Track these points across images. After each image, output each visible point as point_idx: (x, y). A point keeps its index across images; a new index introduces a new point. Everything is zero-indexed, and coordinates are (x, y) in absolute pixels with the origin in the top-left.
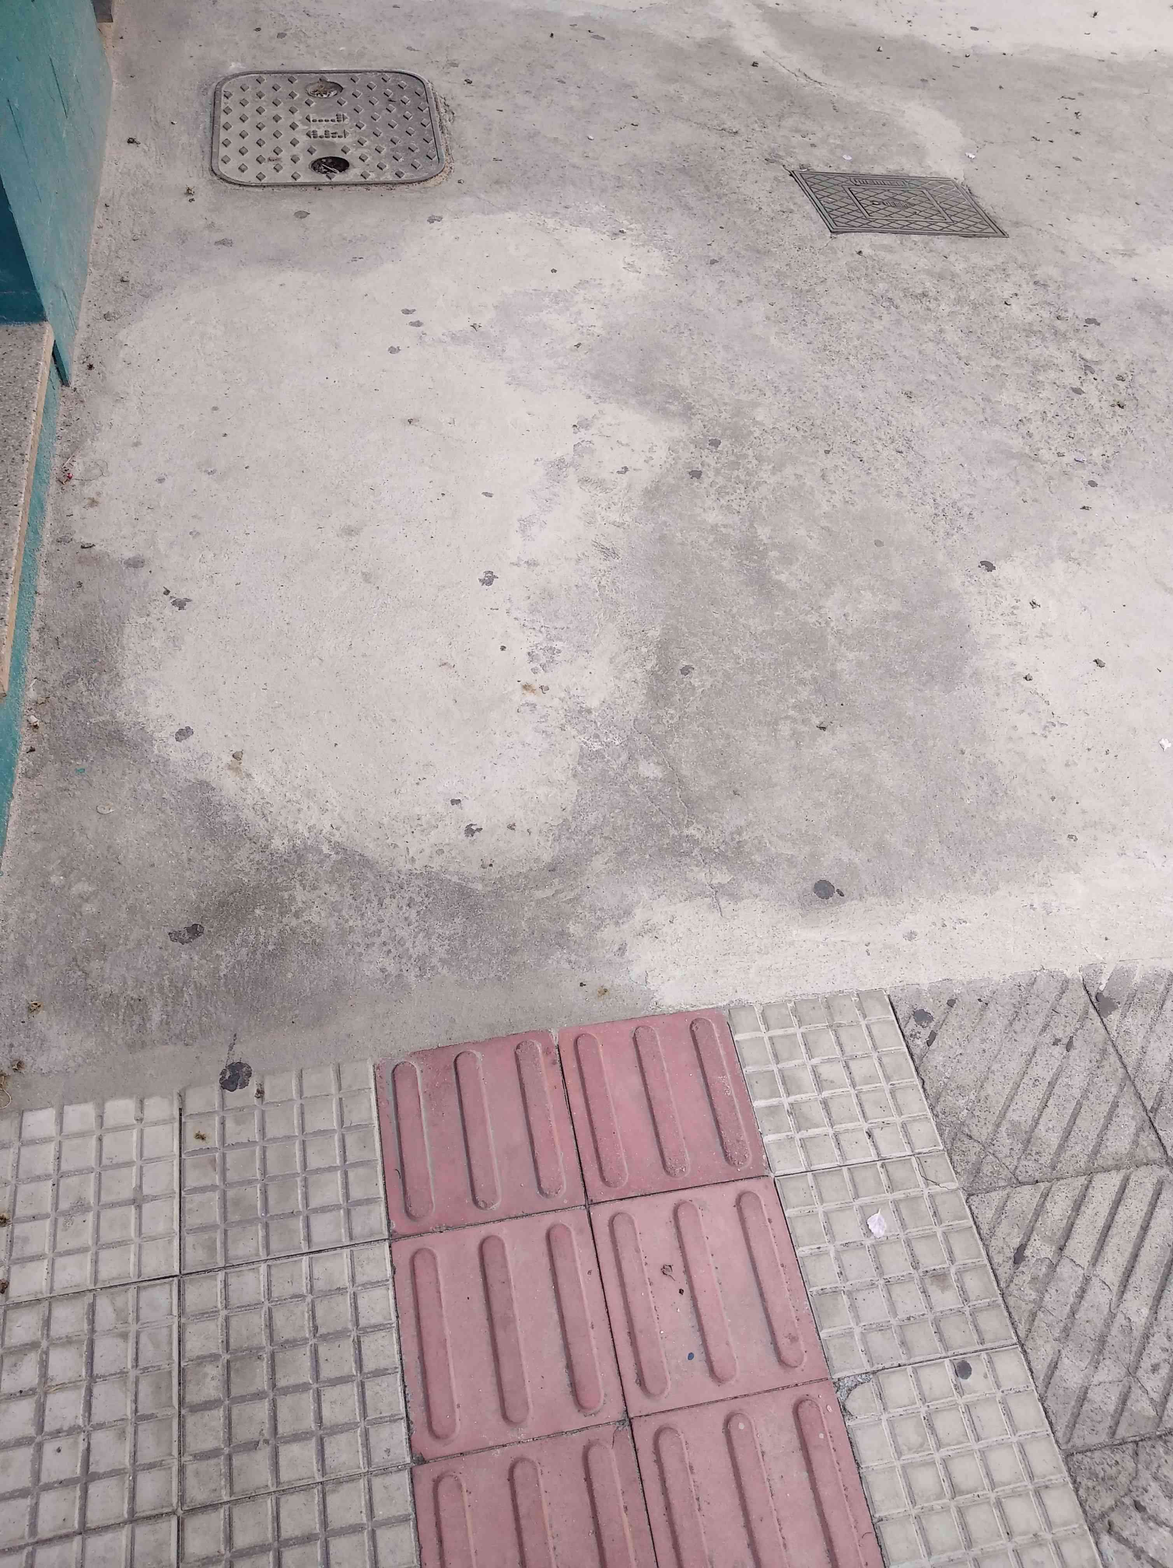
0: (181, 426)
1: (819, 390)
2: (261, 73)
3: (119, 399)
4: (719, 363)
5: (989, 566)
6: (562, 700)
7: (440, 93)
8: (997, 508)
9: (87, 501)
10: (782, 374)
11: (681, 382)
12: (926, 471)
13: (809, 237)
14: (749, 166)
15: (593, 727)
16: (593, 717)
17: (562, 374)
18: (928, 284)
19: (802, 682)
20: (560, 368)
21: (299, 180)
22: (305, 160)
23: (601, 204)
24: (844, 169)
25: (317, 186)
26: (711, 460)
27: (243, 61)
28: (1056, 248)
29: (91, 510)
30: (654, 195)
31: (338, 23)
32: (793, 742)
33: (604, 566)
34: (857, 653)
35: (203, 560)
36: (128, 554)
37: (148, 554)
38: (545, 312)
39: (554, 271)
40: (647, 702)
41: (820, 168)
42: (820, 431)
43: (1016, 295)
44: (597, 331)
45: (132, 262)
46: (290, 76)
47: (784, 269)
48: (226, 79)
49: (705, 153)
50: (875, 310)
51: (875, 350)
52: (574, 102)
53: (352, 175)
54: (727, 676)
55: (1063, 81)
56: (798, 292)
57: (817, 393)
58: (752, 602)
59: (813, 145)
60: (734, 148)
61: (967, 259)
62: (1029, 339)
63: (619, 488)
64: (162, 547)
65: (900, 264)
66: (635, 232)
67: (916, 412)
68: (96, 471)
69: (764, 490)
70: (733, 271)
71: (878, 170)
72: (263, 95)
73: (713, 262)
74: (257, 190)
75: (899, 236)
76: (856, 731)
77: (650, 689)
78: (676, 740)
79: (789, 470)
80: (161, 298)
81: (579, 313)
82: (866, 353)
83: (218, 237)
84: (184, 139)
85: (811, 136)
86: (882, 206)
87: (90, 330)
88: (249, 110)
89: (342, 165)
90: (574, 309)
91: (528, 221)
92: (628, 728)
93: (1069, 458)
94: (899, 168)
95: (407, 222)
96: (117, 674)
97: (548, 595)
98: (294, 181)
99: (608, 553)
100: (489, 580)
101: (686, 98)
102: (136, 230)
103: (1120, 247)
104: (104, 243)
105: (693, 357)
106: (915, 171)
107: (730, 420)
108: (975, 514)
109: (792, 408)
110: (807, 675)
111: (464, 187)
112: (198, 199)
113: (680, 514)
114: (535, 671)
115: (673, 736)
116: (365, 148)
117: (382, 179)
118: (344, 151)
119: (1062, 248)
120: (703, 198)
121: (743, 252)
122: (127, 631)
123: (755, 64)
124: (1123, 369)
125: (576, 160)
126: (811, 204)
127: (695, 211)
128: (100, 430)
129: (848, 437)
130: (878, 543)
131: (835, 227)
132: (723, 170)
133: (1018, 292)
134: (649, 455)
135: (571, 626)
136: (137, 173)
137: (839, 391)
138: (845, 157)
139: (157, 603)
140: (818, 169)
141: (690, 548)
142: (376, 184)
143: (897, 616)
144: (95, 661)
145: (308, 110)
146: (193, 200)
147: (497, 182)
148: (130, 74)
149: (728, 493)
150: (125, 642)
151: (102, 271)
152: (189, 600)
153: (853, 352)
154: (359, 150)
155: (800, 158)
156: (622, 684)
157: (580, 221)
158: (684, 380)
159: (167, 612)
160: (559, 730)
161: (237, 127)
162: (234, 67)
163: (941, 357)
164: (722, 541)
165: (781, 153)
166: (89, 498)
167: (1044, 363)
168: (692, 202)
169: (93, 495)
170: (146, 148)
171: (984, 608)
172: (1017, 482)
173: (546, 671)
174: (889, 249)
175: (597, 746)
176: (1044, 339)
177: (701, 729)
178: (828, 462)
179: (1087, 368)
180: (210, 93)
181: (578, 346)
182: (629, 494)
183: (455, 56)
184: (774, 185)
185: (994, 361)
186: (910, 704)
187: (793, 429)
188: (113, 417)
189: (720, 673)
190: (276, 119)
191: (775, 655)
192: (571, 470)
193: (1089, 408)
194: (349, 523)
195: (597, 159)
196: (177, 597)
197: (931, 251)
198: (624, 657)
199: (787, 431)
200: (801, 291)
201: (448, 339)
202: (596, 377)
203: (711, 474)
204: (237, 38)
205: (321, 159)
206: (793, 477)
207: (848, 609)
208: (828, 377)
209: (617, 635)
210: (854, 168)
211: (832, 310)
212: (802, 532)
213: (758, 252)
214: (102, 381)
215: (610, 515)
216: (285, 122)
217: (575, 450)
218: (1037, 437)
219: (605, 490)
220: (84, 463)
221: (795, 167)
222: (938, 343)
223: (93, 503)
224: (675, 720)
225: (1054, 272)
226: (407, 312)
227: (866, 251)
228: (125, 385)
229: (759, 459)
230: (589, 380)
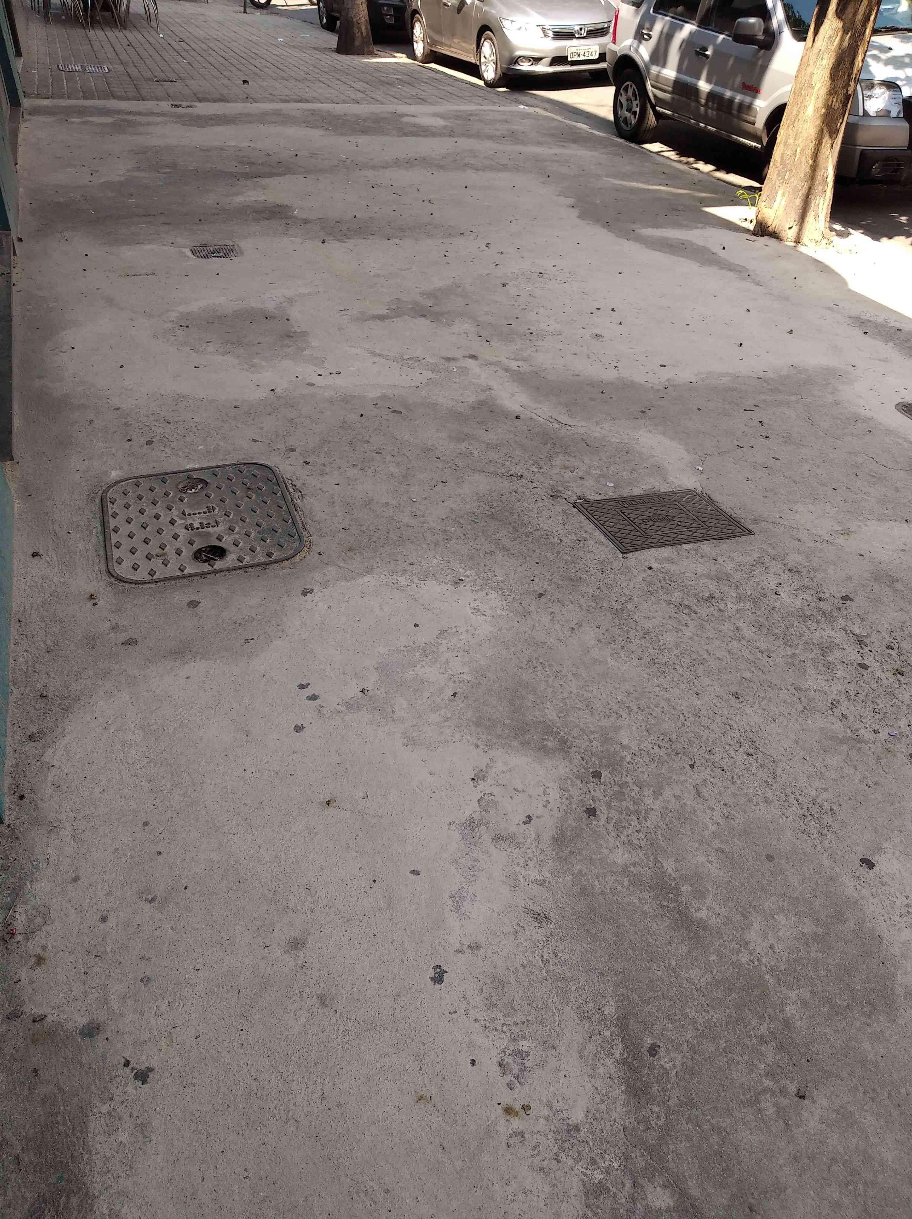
0: (116, 850)
1: (663, 703)
2: (138, 477)
3: (53, 828)
4: (574, 691)
5: (868, 863)
6: (547, 1119)
7: (287, 475)
8: (850, 799)
9: (33, 960)
10: (628, 693)
11: (550, 717)
12: (779, 771)
13: (607, 560)
14: (540, 504)
15: (587, 1150)
16: (582, 1134)
17: (449, 727)
18: (711, 587)
19: (763, 1040)
20: (445, 721)
21: (186, 572)
22: (187, 552)
23: (437, 557)
24: (611, 494)
25: (203, 575)
26: (598, 794)
27: (121, 468)
28: (792, 537)
29: (39, 970)
30: (477, 542)
31: (193, 426)
32: (781, 1123)
33: (539, 935)
34: (797, 991)
35: (158, 1013)
36: (82, 1021)
37: (101, 1016)
38: (419, 666)
39: (416, 625)
40: (629, 1103)
41: (593, 497)
42: (678, 746)
43: (780, 584)
44: (466, 677)
45: (49, 675)
46: (163, 477)
47: (597, 592)
48: (110, 487)
49: (504, 498)
50: (680, 618)
51: (694, 656)
52: (393, 469)
53: (230, 560)
54: (694, 1050)
55: (740, 398)
56: (616, 613)
57: (663, 708)
58: (685, 949)
59: (582, 478)
60: (524, 490)
61: (732, 560)
62: (807, 624)
63: (529, 840)
64: (115, 1004)
65: (683, 573)
66: (471, 578)
67: (748, 712)
68: (39, 920)
69: (653, 817)
70: (558, 601)
71: (637, 491)
72: (143, 497)
73: (541, 595)
74: (150, 585)
75: (674, 547)
76: (832, 1092)
77: (627, 1082)
78: (671, 1147)
79: (667, 793)
80: (79, 709)
81: (447, 662)
82: (687, 660)
83: (123, 637)
84: (81, 546)
85: (577, 470)
86: (651, 523)
87: (17, 755)
88: (133, 512)
89: (220, 552)
90: (443, 659)
91: (384, 582)
92: (621, 1143)
93: (884, 735)
94: (650, 487)
95: (285, 598)
96: (87, 1194)
97: (499, 983)
98: (181, 573)
99: (541, 918)
100: (439, 977)
101: (476, 453)
102: (49, 642)
103: (837, 527)
104: (21, 660)
105: (552, 689)
106: (664, 488)
107: (601, 748)
108: (834, 808)
109: (648, 726)
110: (763, 1030)
111: (324, 558)
112: (101, 603)
113: (592, 859)
114: (511, 1086)
115: (667, 1143)
116: (236, 534)
117: (256, 561)
118: (219, 539)
119: (797, 536)
120: (515, 539)
121: (560, 582)
122: (92, 1126)
123: (518, 417)
124: (888, 639)
125: (407, 520)
126: (598, 531)
127: (513, 552)
128: (37, 868)
129: (704, 747)
130: (770, 858)
131: (622, 547)
132: (522, 511)
133: (780, 581)
134: (545, 799)
135: (530, 1018)
136: (44, 584)
137: (680, 702)
138: (608, 484)
139: (118, 1080)
140: (592, 498)
141: (610, 896)
142: (252, 566)
143: (815, 937)
144: (61, 1178)
145: (182, 506)
146: (96, 604)
147: (350, 550)
148: (27, 493)
149: (624, 827)
150: (91, 1143)
151: (22, 689)
152: (151, 1070)
153: (677, 661)
154: (231, 536)
155: (575, 490)
156: (598, 1083)
157: (426, 575)
158: (552, 715)
159: (130, 1089)
160: (554, 1162)
161: (125, 529)
162: (114, 475)
163: (747, 654)
164: (636, 882)
165: (560, 489)
166: (35, 956)
167: (827, 644)
168: (508, 544)
169: (39, 951)
170: (49, 560)
171: (883, 912)
172: (855, 767)
173: (521, 1084)
174: (670, 561)
175: (598, 1176)
176: (818, 622)
177: (690, 1126)
178: (697, 777)
179: (860, 642)
180: (98, 500)
181: (454, 695)
182: (540, 846)
183: (291, 442)
184: (565, 517)
185: (789, 651)
186: (867, 1046)
187: (656, 747)
188: (49, 851)
189: (685, 1046)
190: (157, 517)
191: (727, 1011)
192: (483, 828)
193: (879, 680)
194: (293, 935)
195: (423, 517)
196: (138, 1067)
197: (702, 556)
198: (591, 1048)
199: (652, 751)
200: (617, 611)
201: (344, 709)
202: (477, 725)
203: (604, 809)
204: (114, 450)
205: (200, 549)
206: (673, 800)
207: (772, 940)
208: (666, 690)
209: (577, 1021)
210: (618, 493)
211: (647, 625)
212: (702, 859)
213: (572, 580)
214: (34, 810)
215: (530, 873)
216: (164, 519)
217: (480, 806)
218: (851, 718)
219: (518, 845)
220: (26, 912)
221: (573, 499)
222: (740, 641)
223: (40, 960)
224: (663, 1120)
225: (800, 558)
226: (302, 687)
227: (655, 566)
228: (57, 812)
229: (640, 785)
230: (473, 728)
